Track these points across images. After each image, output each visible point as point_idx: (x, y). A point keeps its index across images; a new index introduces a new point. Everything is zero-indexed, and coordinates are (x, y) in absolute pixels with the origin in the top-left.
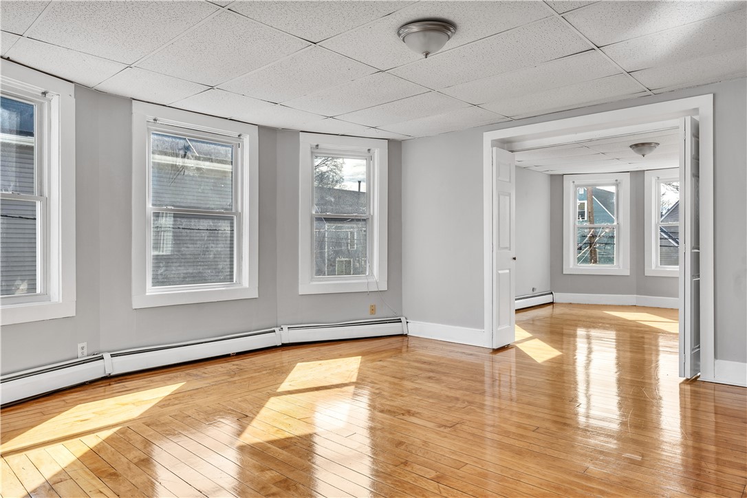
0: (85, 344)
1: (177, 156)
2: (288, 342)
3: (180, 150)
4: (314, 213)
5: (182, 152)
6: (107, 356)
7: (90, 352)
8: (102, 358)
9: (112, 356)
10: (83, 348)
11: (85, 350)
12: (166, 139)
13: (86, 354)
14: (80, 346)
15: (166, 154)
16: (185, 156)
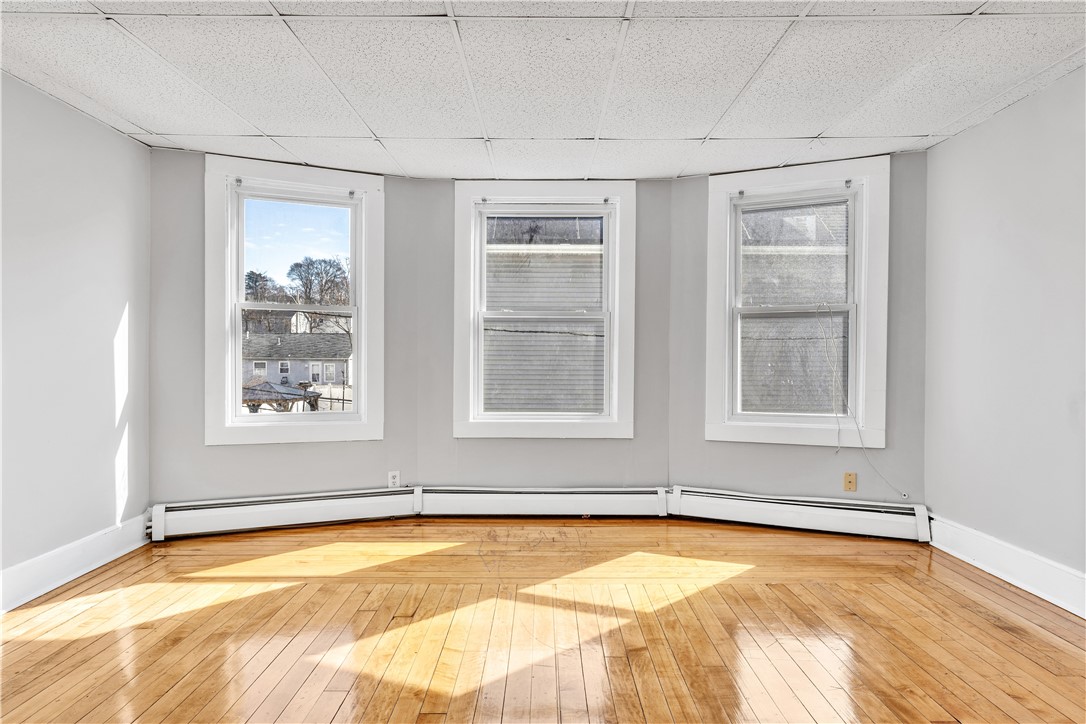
0: (397, 473)
1: (520, 242)
2: (678, 514)
3: (523, 233)
4: (740, 306)
5: (527, 237)
6: (418, 490)
7: (405, 483)
8: (412, 492)
9: (424, 491)
10: (394, 477)
11: (398, 480)
12: (506, 222)
13: (398, 484)
14: (390, 474)
15: (505, 241)
16: (530, 241)
